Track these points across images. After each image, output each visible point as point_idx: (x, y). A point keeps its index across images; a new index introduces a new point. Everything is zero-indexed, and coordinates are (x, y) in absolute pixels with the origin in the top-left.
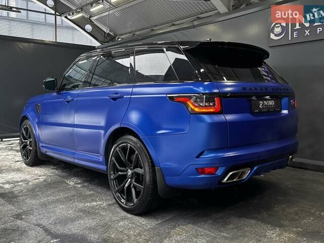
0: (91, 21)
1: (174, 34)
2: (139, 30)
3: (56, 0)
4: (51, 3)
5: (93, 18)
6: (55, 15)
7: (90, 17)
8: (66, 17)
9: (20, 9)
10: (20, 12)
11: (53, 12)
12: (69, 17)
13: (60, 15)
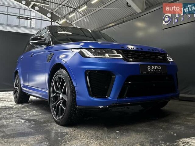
3: (52, 13)
4: (49, 15)
5: (73, 23)
6: (51, 21)
7: (71, 22)
8: (57, 23)
9: (32, 18)
10: (32, 20)
11: (50, 20)
12: (59, 22)
13: (54, 22)
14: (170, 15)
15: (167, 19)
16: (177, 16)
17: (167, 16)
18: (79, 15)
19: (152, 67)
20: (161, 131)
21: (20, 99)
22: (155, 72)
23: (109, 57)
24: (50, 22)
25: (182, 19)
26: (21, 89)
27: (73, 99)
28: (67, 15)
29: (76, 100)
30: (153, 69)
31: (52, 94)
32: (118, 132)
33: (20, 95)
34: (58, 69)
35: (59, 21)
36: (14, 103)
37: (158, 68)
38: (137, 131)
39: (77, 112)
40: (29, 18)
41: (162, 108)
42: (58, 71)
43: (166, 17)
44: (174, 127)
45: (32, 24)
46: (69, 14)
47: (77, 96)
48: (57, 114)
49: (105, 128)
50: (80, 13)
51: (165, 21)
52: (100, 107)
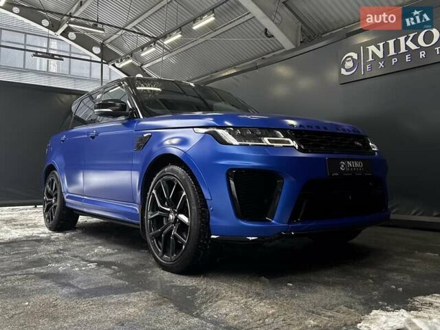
0: (142, 69)
1: (235, 79)
2: (198, 78)
3: (102, 46)
4: (97, 50)
5: (145, 67)
6: (102, 62)
7: (142, 65)
8: (114, 65)
9: (63, 56)
10: (62, 60)
11: (99, 60)
12: (117, 65)
13: (107, 63)
14: (355, 56)
15: (349, 64)
16: (371, 59)
17: (350, 59)
18: (161, 51)
19: (348, 162)
20: (371, 283)
21: (61, 222)
22: (353, 171)
23: (269, 144)
24: (100, 64)
25: (381, 65)
26: (63, 202)
27: (202, 222)
28: (137, 50)
29: (210, 224)
30: (350, 168)
31: (149, 213)
32: (291, 285)
33: (60, 213)
34: (166, 165)
35: (118, 62)
36: (47, 230)
37: (357, 164)
38: (327, 284)
39: (208, 247)
40: (56, 55)
41: (350, 242)
42: (166, 169)
43: (348, 59)
44: (390, 275)
45: (52, 65)
46: (142, 48)
47: (211, 218)
48: (165, 252)
49: (263, 278)
50: (164, 48)
51: (346, 68)
52: (250, 238)
